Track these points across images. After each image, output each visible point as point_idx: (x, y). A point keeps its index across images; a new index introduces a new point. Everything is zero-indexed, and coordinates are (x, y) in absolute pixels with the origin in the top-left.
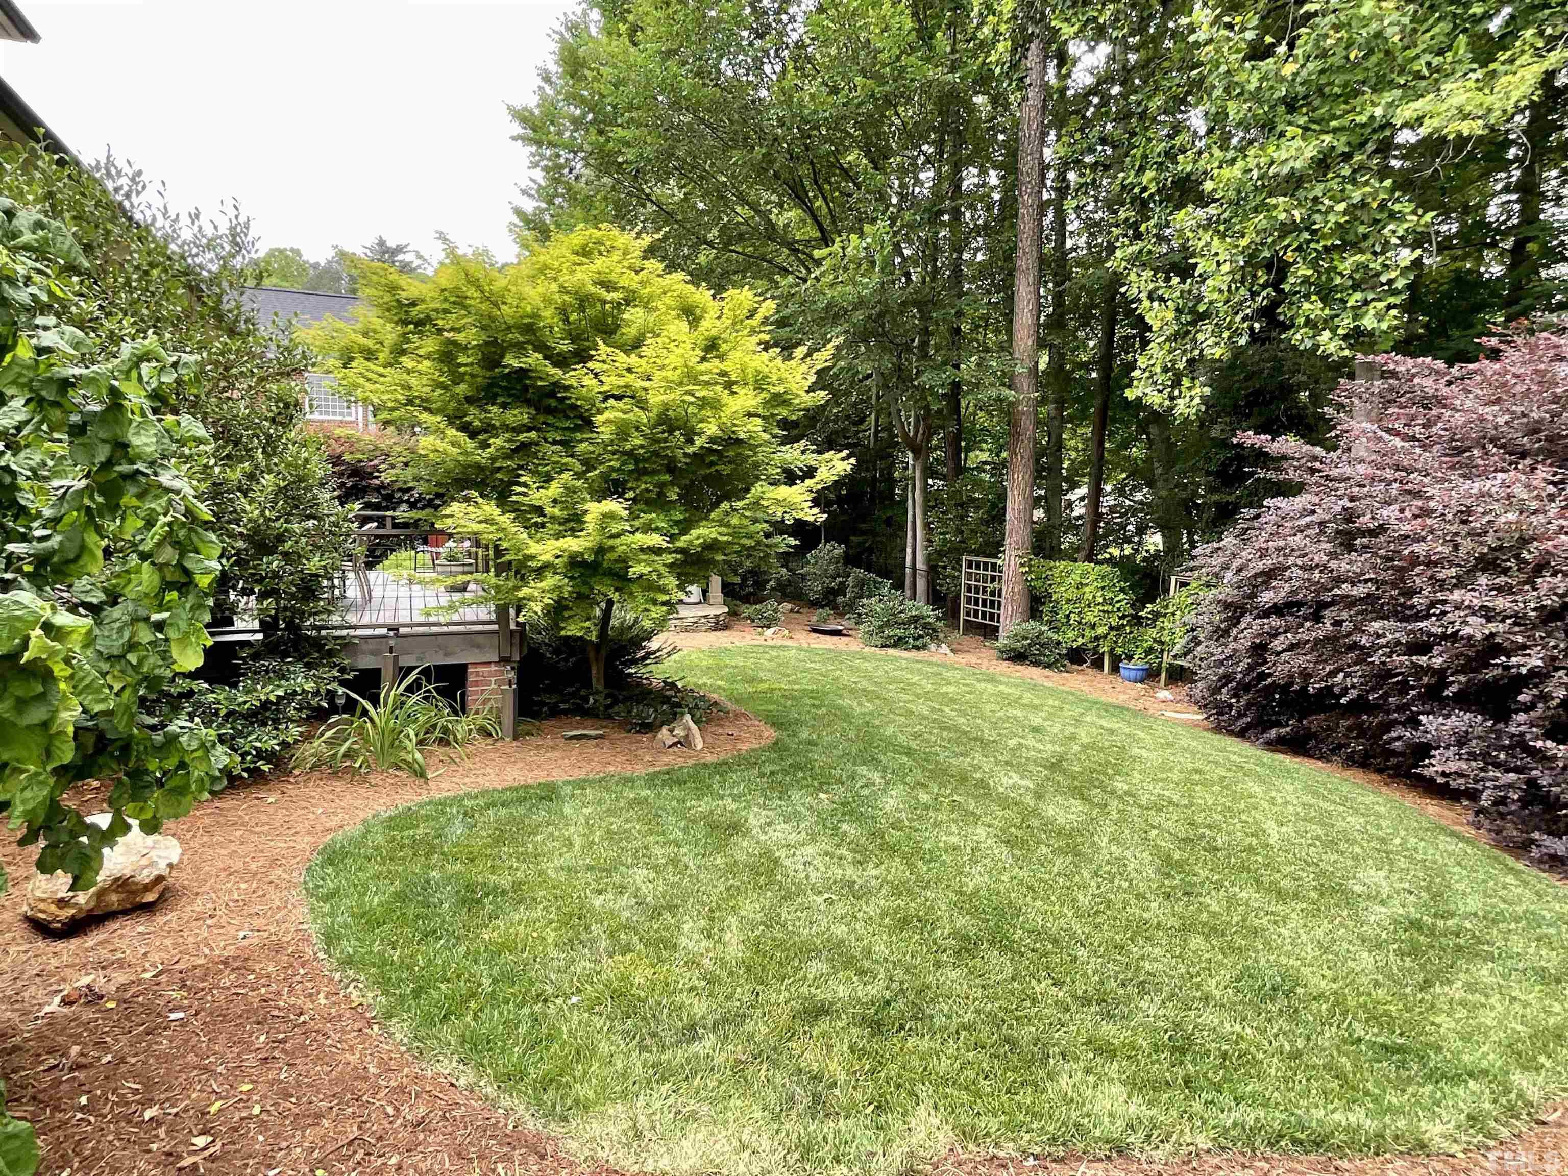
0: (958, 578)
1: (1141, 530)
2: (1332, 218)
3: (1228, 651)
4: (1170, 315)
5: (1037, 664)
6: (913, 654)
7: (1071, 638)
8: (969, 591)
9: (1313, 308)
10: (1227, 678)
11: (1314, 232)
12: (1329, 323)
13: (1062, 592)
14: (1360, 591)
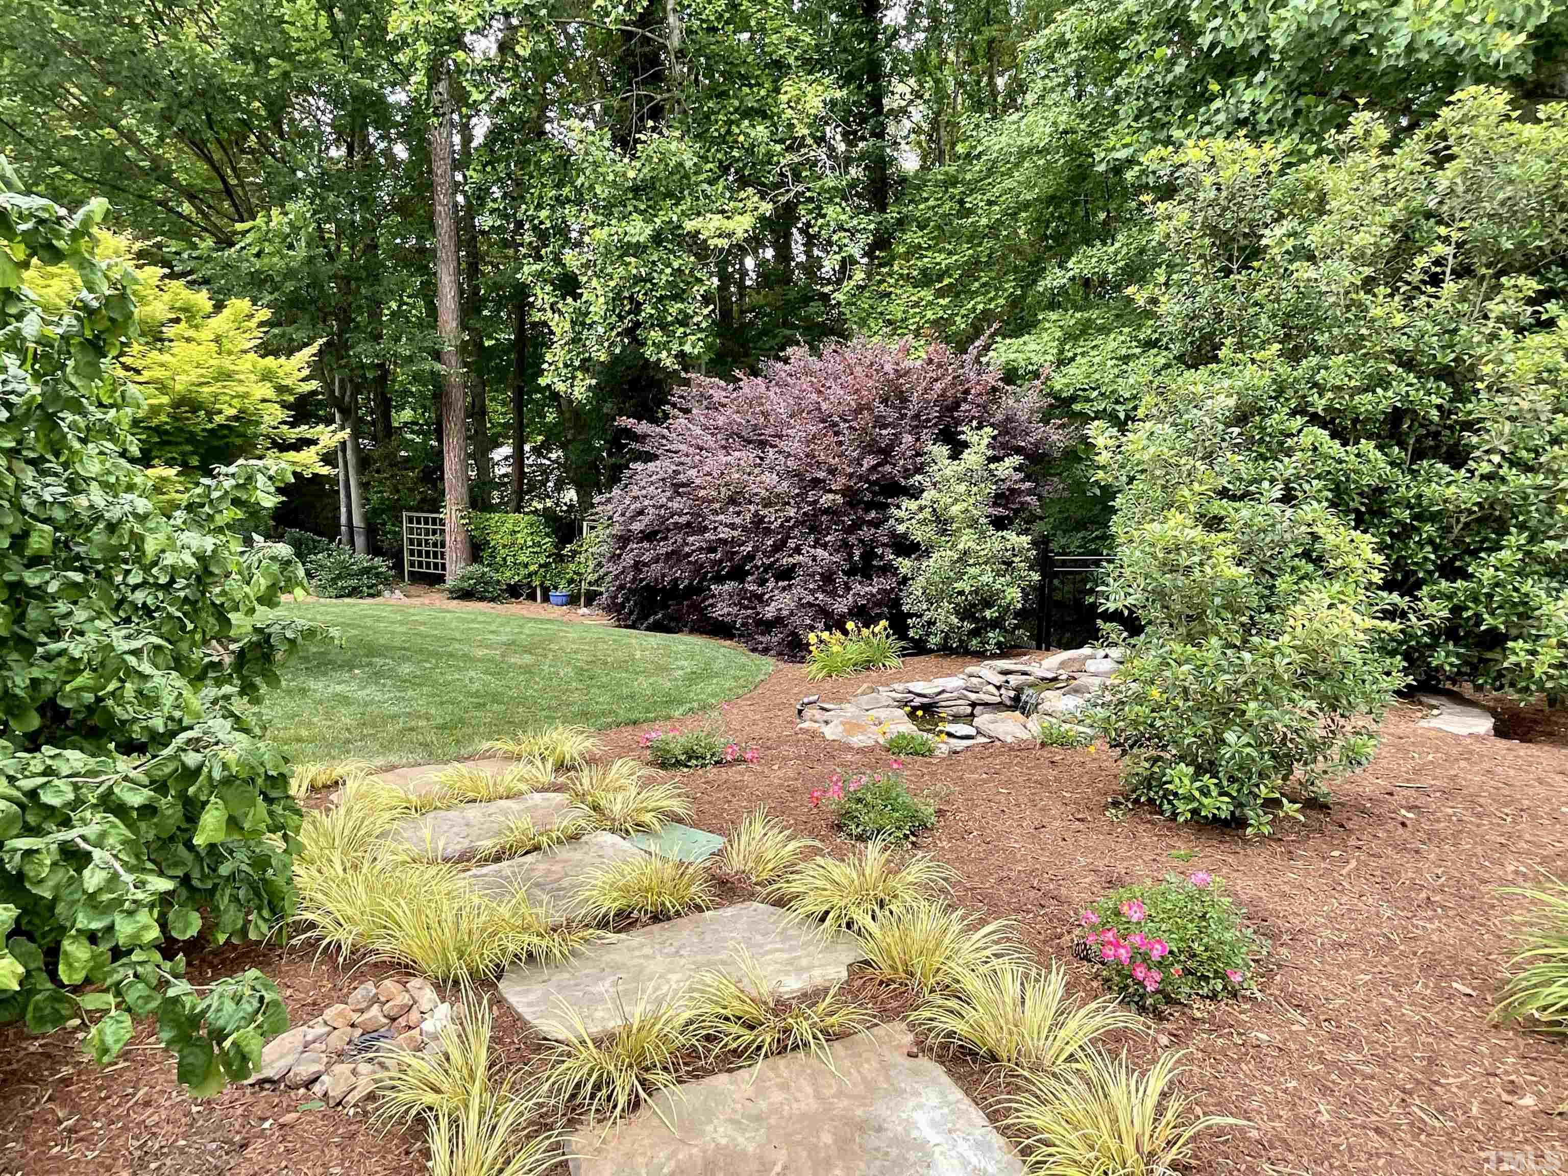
0: (399, 533)
1: (559, 487)
2: (664, 278)
3: (620, 568)
4: (567, 326)
5: (482, 599)
6: (370, 601)
7: (509, 576)
8: (412, 543)
9: (656, 335)
10: (621, 587)
11: (654, 285)
12: (665, 346)
13: (498, 539)
14: (683, 520)
